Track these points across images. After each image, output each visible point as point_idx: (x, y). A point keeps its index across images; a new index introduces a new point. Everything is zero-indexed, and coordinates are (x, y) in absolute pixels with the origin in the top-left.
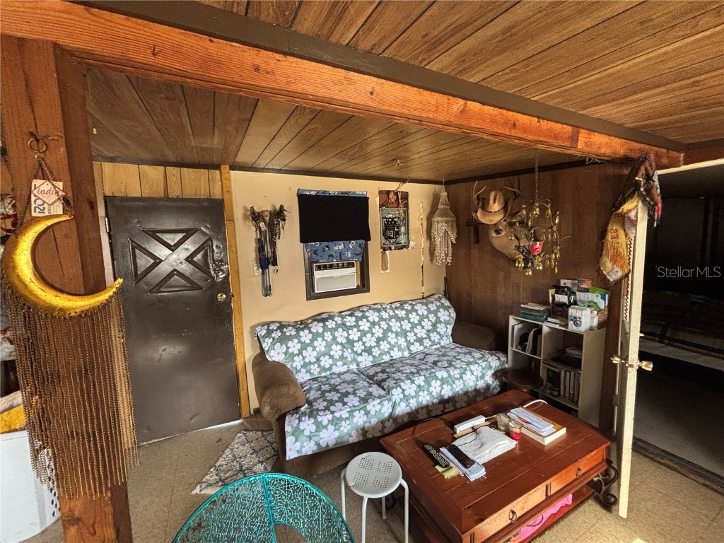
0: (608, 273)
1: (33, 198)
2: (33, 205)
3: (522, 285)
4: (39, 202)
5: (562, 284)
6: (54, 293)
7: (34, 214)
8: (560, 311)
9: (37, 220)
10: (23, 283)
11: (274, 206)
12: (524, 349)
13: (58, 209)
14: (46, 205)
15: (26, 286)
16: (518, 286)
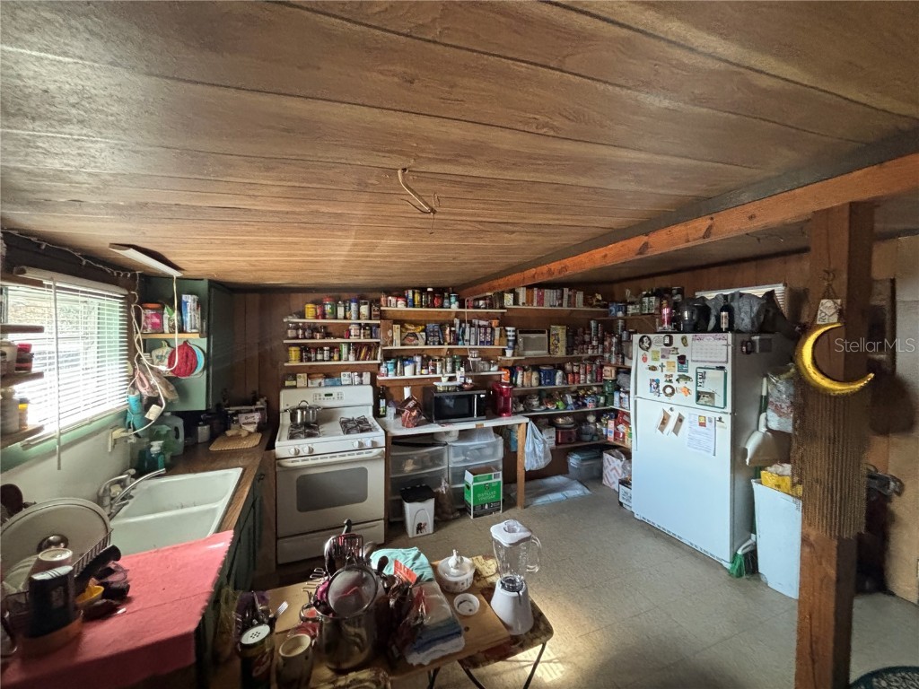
1: (819, 312)
2: (819, 317)
4: (823, 314)
6: (822, 376)
7: (818, 323)
9: (820, 327)
10: (805, 367)
13: (835, 318)
14: (827, 317)
15: (806, 369)
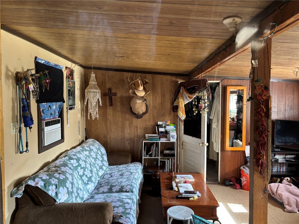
0: (181, 117)
3: (139, 126)
5: (158, 124)
8: (162, 135)
11: (23, 69)
12: (151, 155)
16: (137, 127)
